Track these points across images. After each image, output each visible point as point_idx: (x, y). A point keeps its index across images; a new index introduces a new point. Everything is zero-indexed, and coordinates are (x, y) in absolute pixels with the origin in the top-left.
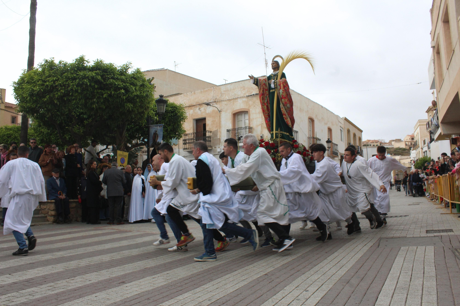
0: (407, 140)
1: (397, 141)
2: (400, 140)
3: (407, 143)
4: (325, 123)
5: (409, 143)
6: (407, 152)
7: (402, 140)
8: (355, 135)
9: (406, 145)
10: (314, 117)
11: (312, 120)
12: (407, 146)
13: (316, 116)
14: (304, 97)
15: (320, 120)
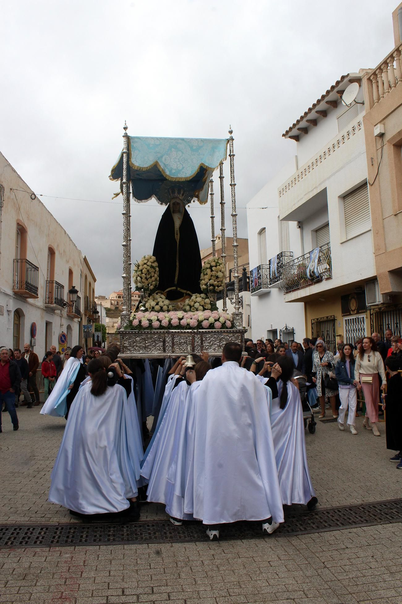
0: (113, 299)
1: (100, 298)
2: (105, 297)
3: (113, 302)
4: (66, 261)
5: (115, 303)
6: (113, 314)
7: (106, 298)
8: (90, 284)
9: (112, 304)
10: (55, 247)
11: (52, 252)
12: (112, 306)
13: (58, 246)
14: (46, 209)
15: (61, 254)
